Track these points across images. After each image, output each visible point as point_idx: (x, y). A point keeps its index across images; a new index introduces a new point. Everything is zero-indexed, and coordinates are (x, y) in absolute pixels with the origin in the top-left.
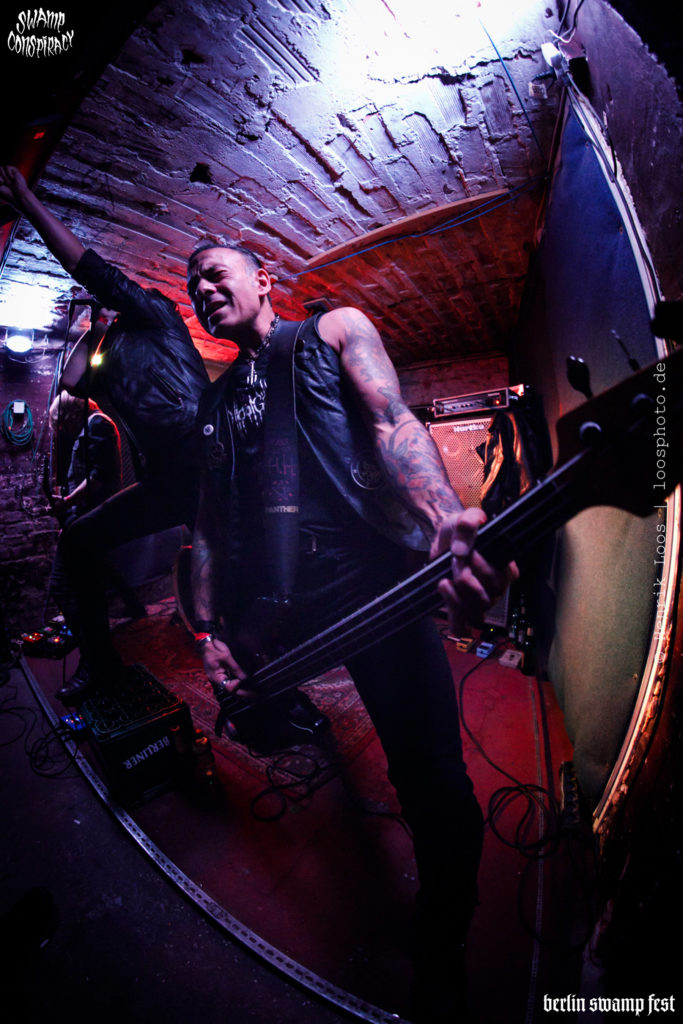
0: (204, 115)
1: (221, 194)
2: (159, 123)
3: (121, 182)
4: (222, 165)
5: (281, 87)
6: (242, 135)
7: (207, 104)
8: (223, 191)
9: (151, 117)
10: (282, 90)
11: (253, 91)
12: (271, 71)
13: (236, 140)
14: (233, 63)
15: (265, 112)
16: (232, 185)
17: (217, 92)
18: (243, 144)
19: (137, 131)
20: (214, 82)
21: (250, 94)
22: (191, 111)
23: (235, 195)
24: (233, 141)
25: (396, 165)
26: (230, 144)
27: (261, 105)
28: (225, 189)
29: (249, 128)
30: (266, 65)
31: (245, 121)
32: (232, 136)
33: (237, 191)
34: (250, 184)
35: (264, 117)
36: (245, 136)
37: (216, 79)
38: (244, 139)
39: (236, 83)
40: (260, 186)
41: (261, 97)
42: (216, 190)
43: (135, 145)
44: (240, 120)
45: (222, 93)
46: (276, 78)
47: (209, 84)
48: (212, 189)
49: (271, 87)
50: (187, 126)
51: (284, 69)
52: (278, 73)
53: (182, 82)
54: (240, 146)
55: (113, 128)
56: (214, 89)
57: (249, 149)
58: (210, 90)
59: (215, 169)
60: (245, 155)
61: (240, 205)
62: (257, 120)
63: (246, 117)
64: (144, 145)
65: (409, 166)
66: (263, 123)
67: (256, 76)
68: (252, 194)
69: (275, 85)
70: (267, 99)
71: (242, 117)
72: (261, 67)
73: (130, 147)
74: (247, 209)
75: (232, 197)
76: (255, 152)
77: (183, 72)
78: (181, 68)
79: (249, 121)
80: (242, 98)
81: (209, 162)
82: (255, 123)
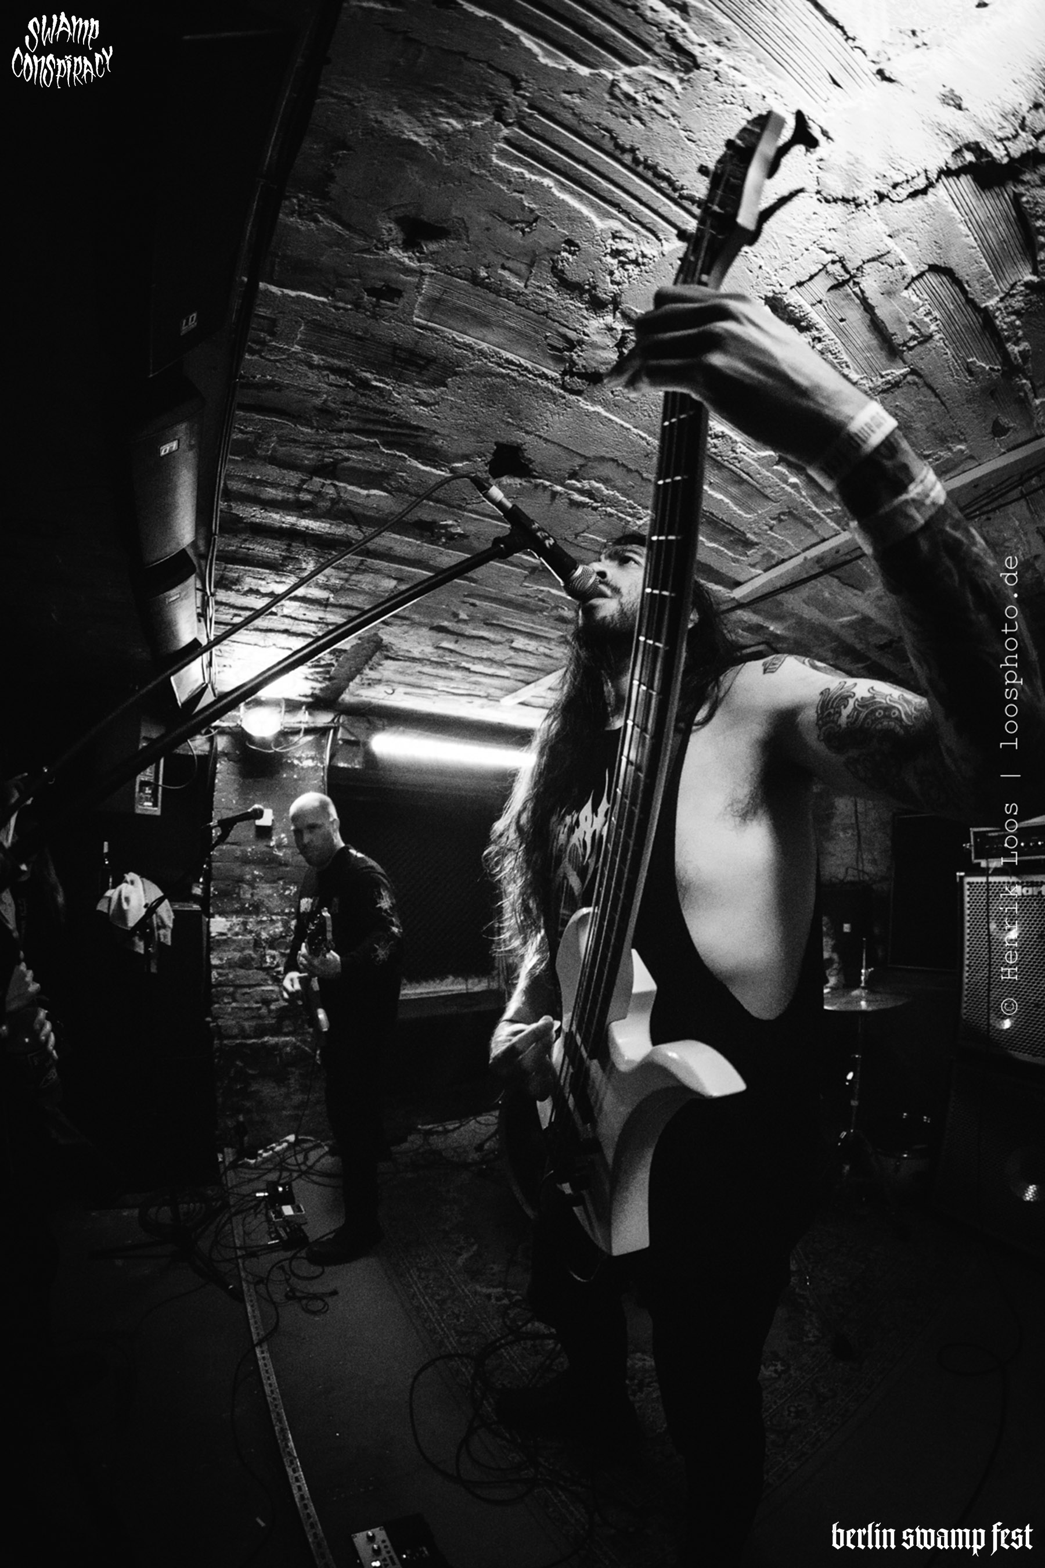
0: (484, 346)
1: (554, 495)
2: (399, 378)
3: (365, 492)
4: (546, 440)
5: (632, 255)
6: (572, 375)
7: (483, 322)
8: (559, 488)
9: (381, 369)
10: (635, 262)
11: (572, 276)
12: (600, 224)
13: (563, 387)
14: (512, 222)
15: (609, 319)
16: (573, 475)
17: (497, 293)
18: (579, 393)
19: (362, 401)
20: (483, 274)
21: (567, 285)
22: (454, 342)
23: (581, 492)
24: (556, 390)
25: (898, 392)
26: (554, 397)
27: (597, 305)
28: (563, 485)
29: (581, 358)
30: (586, 211)
31: (571, 345)
32: (552, 380)
33: (586, 484)
34: (608, 470)
35: (610, 329)
36: (580, 375)
37: (487, 267)
38: (578, 383)
39: (531, 265)
40: (629, 471)
41: (594, 288)
42: (545, 487)
43: (369, 426)
44: (560, 344)
45: (508, 294)
46: (615, 236)
47: (475, 280)
48: (537, 486)
49: (609, 259)
50: (456, 374)
51: (627, 214)
52: (616, 225)
53: (418, 286)
54: (574, 397)
55: (318, 402)
56: (488, 287)
57: (594, 402)
58: (482, 291)
59: (535, 449)
60: (588, 414)
61: (595, 509)
62: (596, 338)
63: (572, 335)
64: (387, 424)
65: (924, 389)
66: (610, 342)
67: (570, 242)
68: (614, 487)
69: (616, 253)
70: (607, 289)
71: (564, 337)
72: (574, 218)
73: (358, 431)
74: (611, 515)
75: (577, 497)
76: (605, 404)
77: (414, 265)
78: (404, 257)
79: (581, 342)
80: (554, 296)
81: (519, 437)
82: (594, 345)
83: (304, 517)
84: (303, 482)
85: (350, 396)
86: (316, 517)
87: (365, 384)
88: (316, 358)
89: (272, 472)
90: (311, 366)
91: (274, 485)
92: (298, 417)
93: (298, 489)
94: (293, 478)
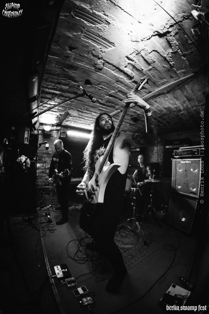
0: (82, 65)
1: (96, 88)
2: (70, 69)
3: (65, 87)
4: (93, 79)
5: (104, 51)
6: (96, 69)
7: (82, 61)
8: (96, 87)
9: (67, 68)
10: (104, 52)
11: (95, 54)
12: (98, 47)
13: (95, 71)
14: (85, 47)
15: (101, 60)
16: (99, 85)
17: (84, 57)
18: (98, 72)
19: (64, 73)
20: (81, 54)
21: (94, 56)
22: (78, 64)
23: (100, 87)
24: (94, 71)
25: (151, 71)
26: (94, 72)
27: (99, 59)
28: (97, 86)
29: (98, 66)
30: (96, 45)
31: (96, 64)
32: (93, 70)
33: (101, 86)
34: (104, 84)
35: (101, 62)
36: (98, 69)
37: (82, 53)
38: (97, 70)
39: (88, 53)
40: (108, 84)
41: (98, 56)
42: (94, 87)
43: (66, 77)
44: (94, 64)
45: (86, 57)
46: (101, 48)
47: (80, 55)
48: (93, 86)
49: (100, 52)
50: (78, 69)
51: (102, 45)
52: (100, 47)
53: (72, 56)
54: (97, 72)
55: (57, 73)
56: (82, 56)
57: (100, 73)
59: (92, 80)
60: (100, 75)
61: (103, 90)
62: (99, 63)
63: (96, 63)
64: (68, 76)
65: (156, 70)
66: (102, 64)
67: (94, 50)
68: (105, 87)
69: (101, 51)
70: (100, 56)
71: (94, 63)
72: (94, 46)
73: (64, 77)
74: (106, 91)
75: (99, 88)
76: (102, 73)
77: (71, 53)
79: (97, 64)
80: (92, 57)
81: (89, 78)
82: (99, 64)
83: (55, 91)
84: (55, 85)
85: (62, 72)
86: (57, 91)
87: (65, 70)
88: (57, 66)
89: (50, 83)
90: (56, 68)
91: (50, 85)
92: (54, 75)
93: (54, 86)
94: (53, 84)
